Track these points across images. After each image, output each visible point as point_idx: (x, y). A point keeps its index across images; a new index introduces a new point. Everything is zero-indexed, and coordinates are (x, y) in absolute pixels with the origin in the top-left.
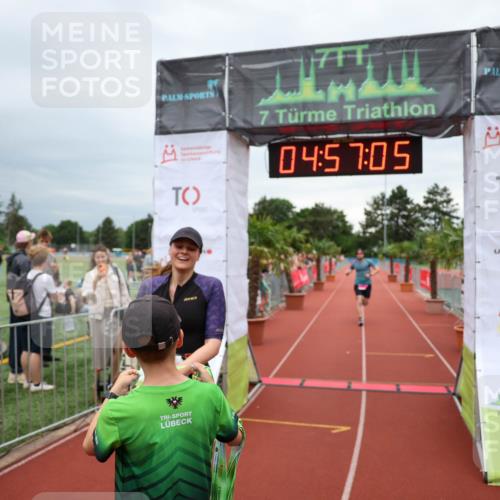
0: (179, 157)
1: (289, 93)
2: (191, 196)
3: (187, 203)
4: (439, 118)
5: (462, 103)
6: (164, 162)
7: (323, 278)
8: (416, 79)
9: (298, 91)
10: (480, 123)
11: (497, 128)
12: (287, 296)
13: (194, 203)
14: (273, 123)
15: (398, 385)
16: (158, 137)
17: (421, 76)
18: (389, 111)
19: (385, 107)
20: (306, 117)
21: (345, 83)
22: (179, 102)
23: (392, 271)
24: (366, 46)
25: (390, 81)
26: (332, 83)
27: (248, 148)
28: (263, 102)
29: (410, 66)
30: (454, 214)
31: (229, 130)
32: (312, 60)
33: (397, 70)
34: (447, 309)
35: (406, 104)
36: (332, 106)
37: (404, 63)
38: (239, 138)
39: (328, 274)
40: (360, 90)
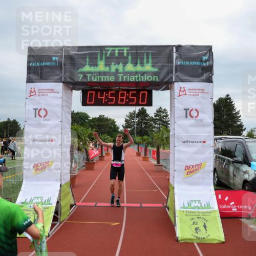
0: (37, 94)
1: (92, 67)
2: (43, 113)
3: (40, 116)
4: (159, 82)
5: (170, 77)
6: (30, 96)
7: (104, 154)
8: (150, 64)
9: (97, 66)
10: (177, 86)
11: (184, 88)
12: (86, 163)
13: (45, 116)
14: (84, 80)
15: (141, 204)
16: (28, 84)
17: (152, 63)
18: (138, 78)
19: (137, 76)
20: (100, 78)
21: (119, 64)
22: (38, 66)
23: (138, 151)
24: (128, 48)
25: (138, 65)
26: (113, 63)
27: (72, 90)
28: (80, 70)
29: (148, 58)
30: (169, 122)
31: (63, 82)
32: (104, 52)
33: (142, 59)
34: (164, 169)
35: (145, 75)
36: (113, 74)
37: (145, 56)
38: (68, 87)
39: (106, 152)
40: (125, 67)
